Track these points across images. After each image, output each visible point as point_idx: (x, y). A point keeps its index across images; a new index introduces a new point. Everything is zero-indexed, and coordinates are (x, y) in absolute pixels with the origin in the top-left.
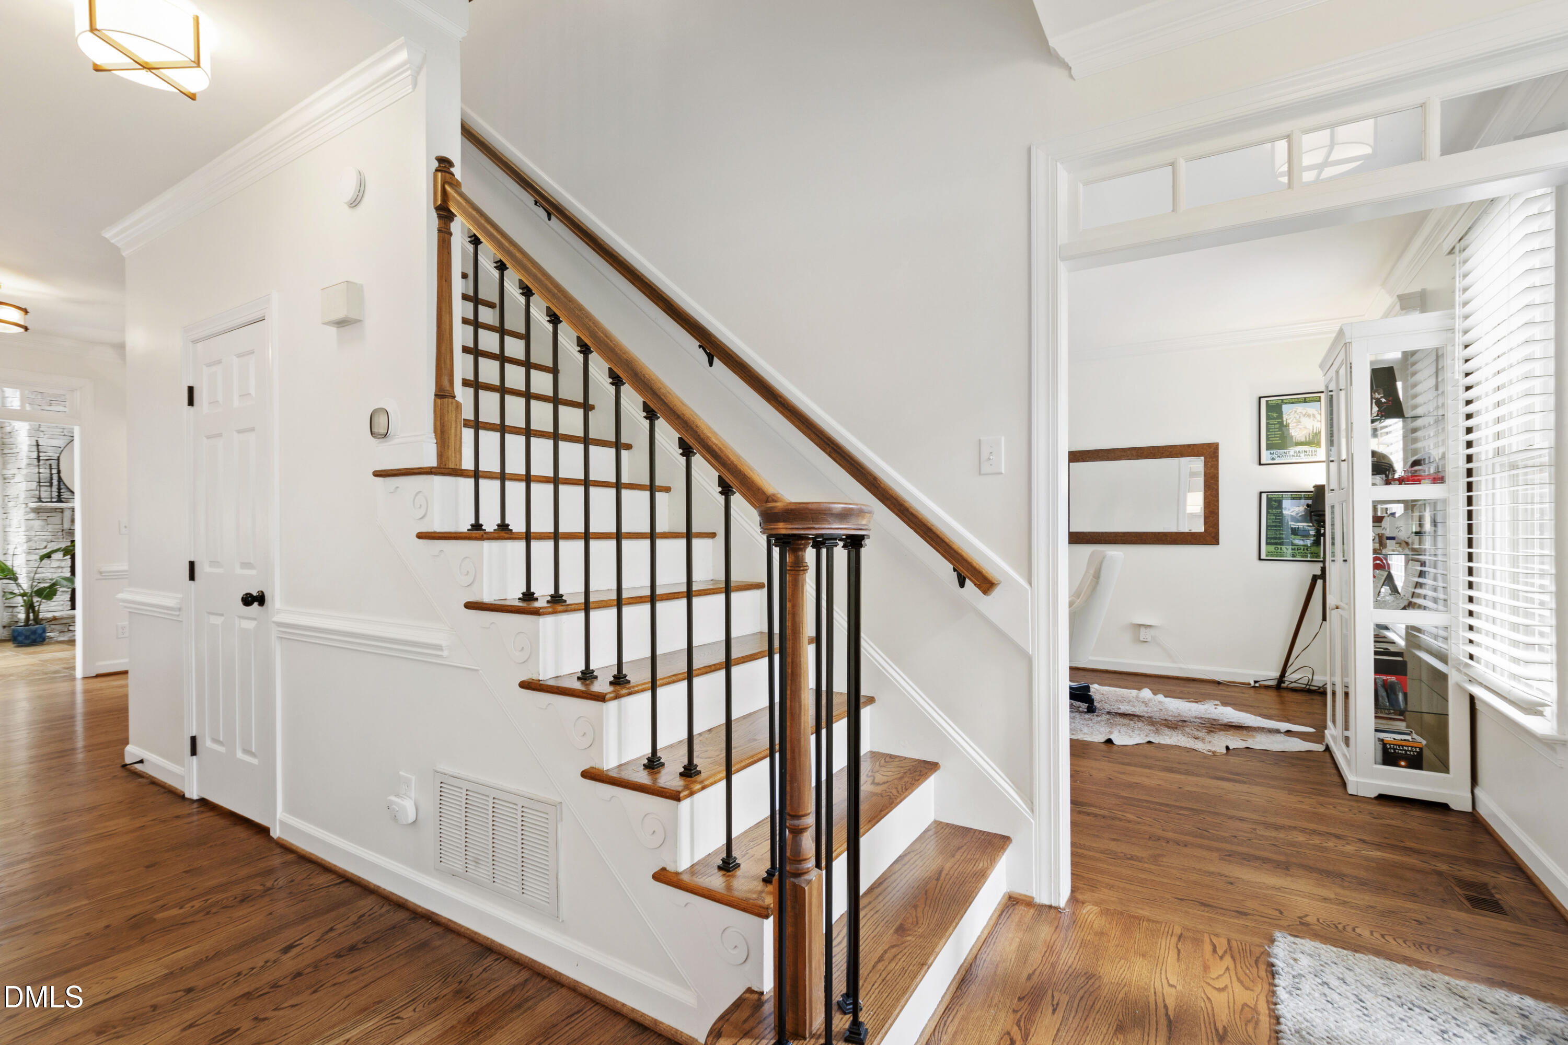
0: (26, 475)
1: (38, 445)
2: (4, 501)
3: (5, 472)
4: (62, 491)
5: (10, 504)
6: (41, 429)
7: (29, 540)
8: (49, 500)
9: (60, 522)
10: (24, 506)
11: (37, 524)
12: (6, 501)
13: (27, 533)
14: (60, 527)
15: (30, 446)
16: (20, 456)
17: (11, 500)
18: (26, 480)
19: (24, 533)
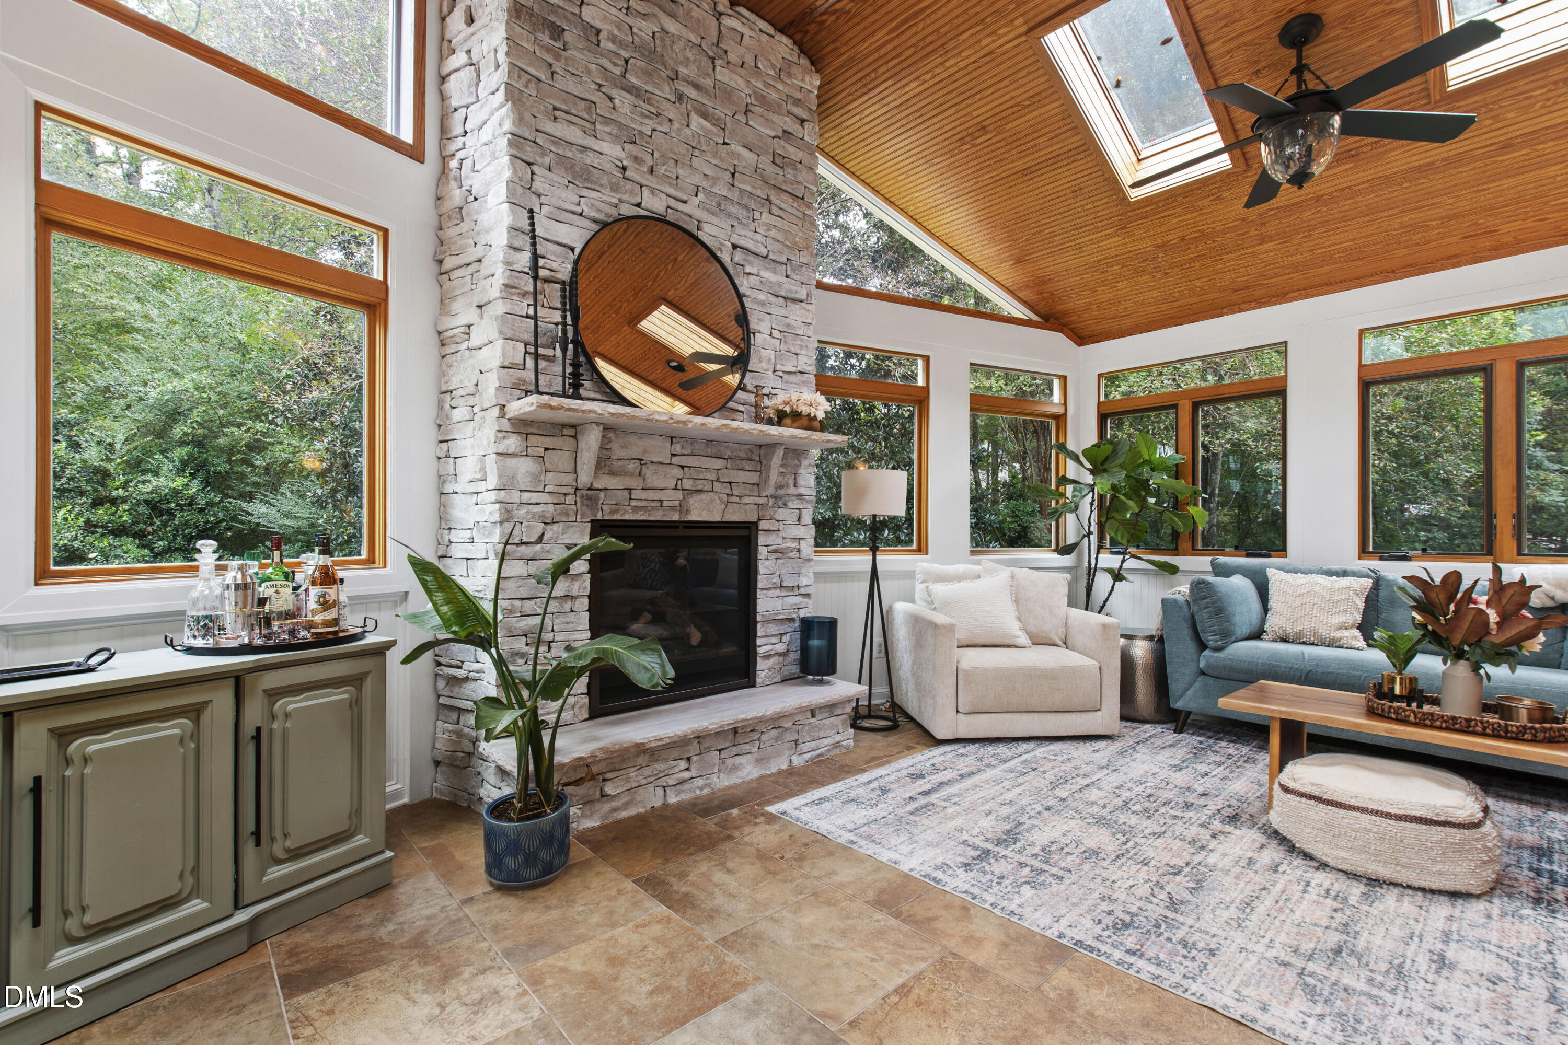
0: (504, 321)
1: (532, 233)
2: (441, 407)
4: (582, 373)
5: (458, 413)
6: (535, 184)
7: (507, 517)
9: (570, 468)
10: (496, 412)
11: (524, 467)
12: (447, 406)
13: (502, 495)
14: (569, 479)
15: (514, 233)
16: (485, 269)
17: (461, 402)
18: (501, 332)
19: (493, 496)
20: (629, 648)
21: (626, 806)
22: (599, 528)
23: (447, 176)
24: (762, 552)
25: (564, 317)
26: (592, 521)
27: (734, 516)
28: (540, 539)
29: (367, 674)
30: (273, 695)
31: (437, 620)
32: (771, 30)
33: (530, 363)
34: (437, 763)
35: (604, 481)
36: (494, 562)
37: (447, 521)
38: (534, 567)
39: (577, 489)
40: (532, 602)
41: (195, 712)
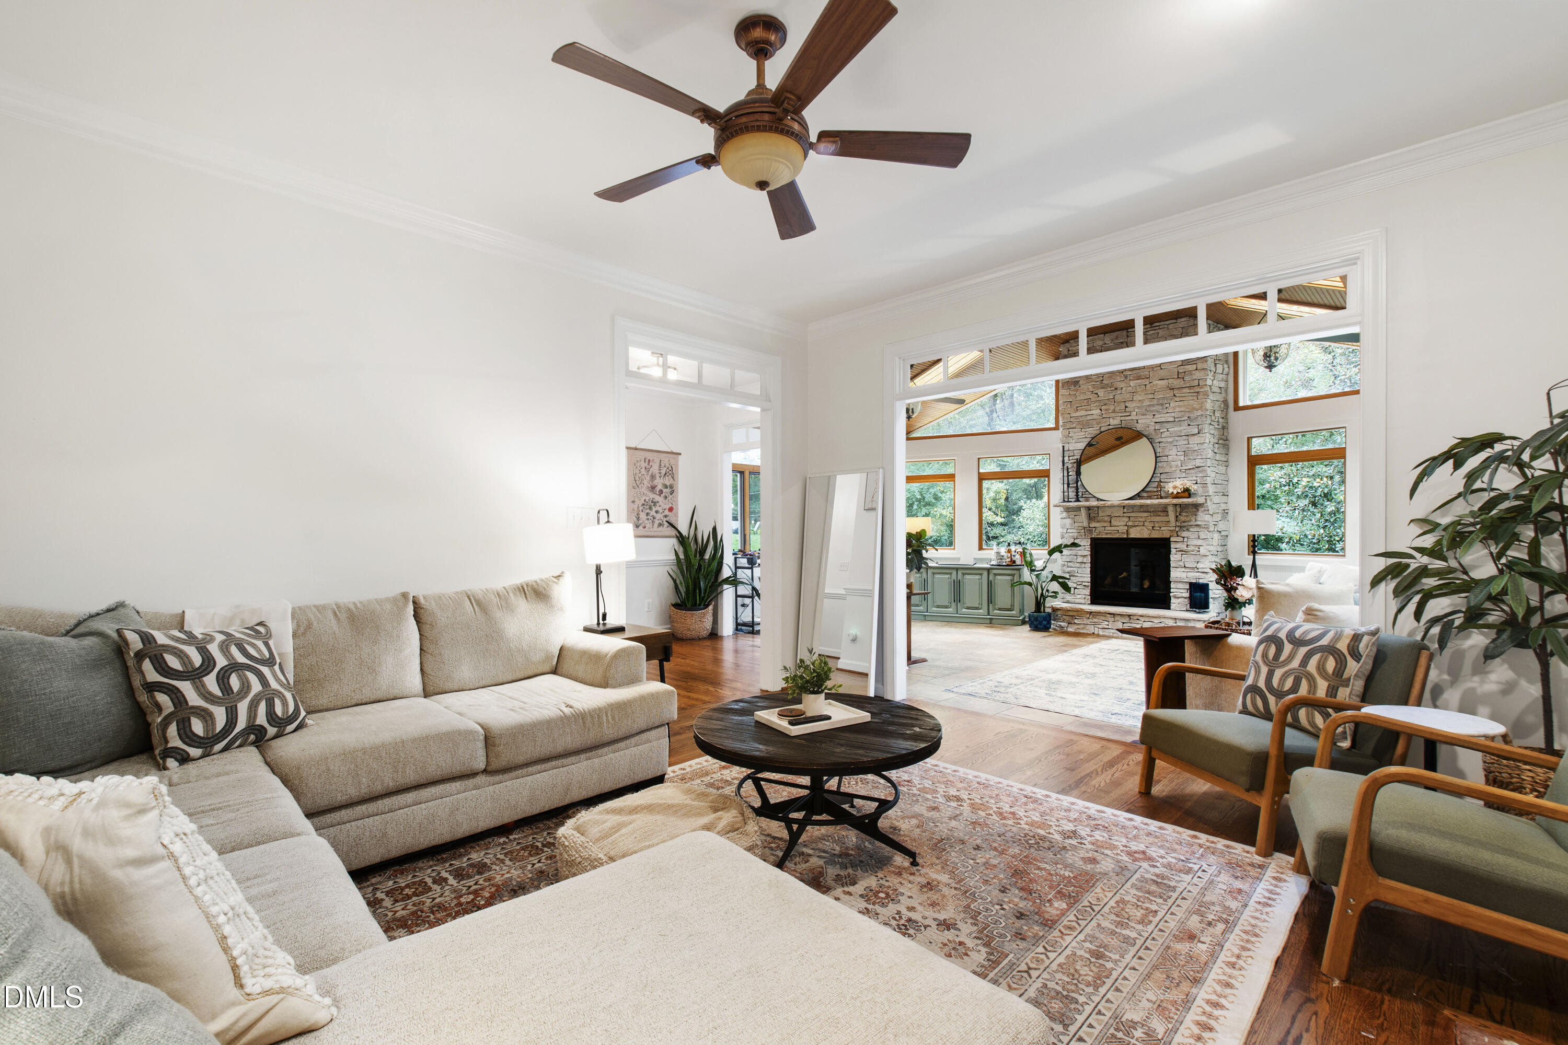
9: (1080, 522)
11: (1069, 522)
14: (1081, 525)
21: (1083, 628)
24: (1173, 551)
26: (1091, 538)
27: (1155, 535)
30: (996, 575)
32: (1174, 321)
35: (1093, 525)
39: (1084, 528)
41: (981, 574)
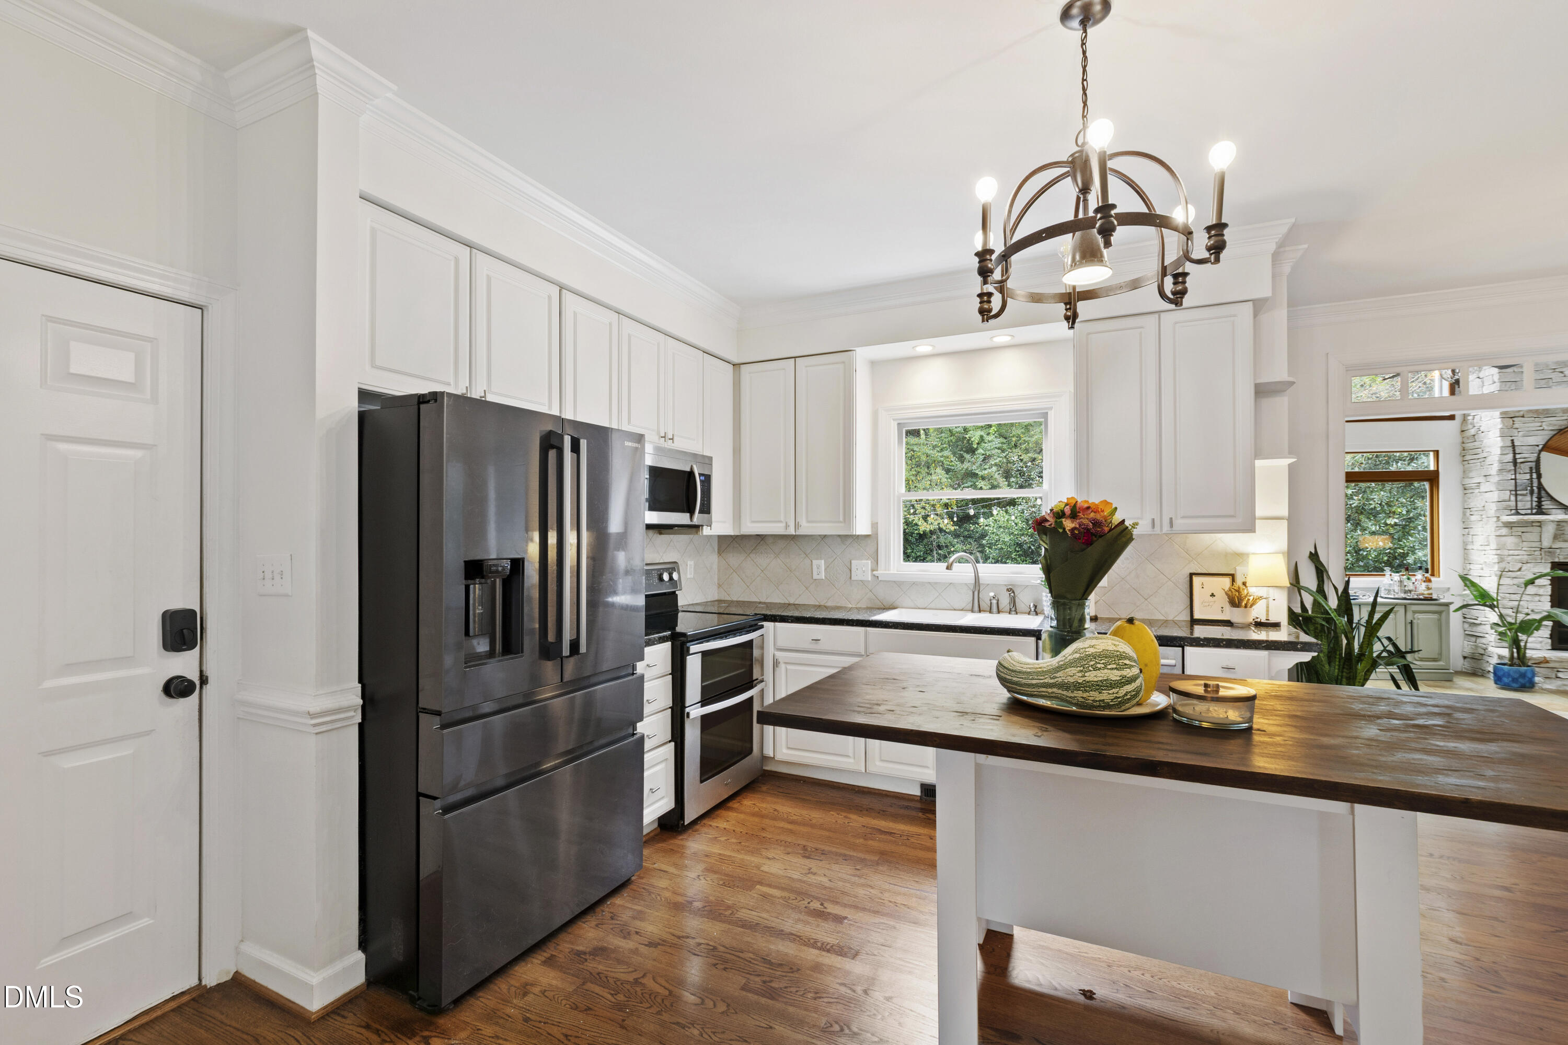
0: (1498, 483)
1: (1513, 446)
2: (1464, 514)
3: (1467, 481)
4: (1543, 499)
5: (1473, 518)
6: (1515, 426)
7: (1501, 560)
8: (1529, 511)
10: (1495, 519)
11: (1511, 541)
12: (1468, 514)
13: (1499, 552)
14: (1537, 544)
15: (1504, 448)
16: (1488, 461)
17: (1476, 513)
18: (1497, 488)
19: (1494, 552)
20: (1563, 613)
22: (1556, 566)
23: (1466, 423)
25: (1531, 476)
26: (1552, 563)
28: (1520, 570)
29: (1443, 611)
30: (1415, 612)
31: (1472, 597)
33: (1513, 498)
34: (1465, 658)
35: (1559, 545)
36: (1496, 579)
37: (1468, 560)
38: (1516, 581)
39: (1542, 548)
40: (1516, 595)
